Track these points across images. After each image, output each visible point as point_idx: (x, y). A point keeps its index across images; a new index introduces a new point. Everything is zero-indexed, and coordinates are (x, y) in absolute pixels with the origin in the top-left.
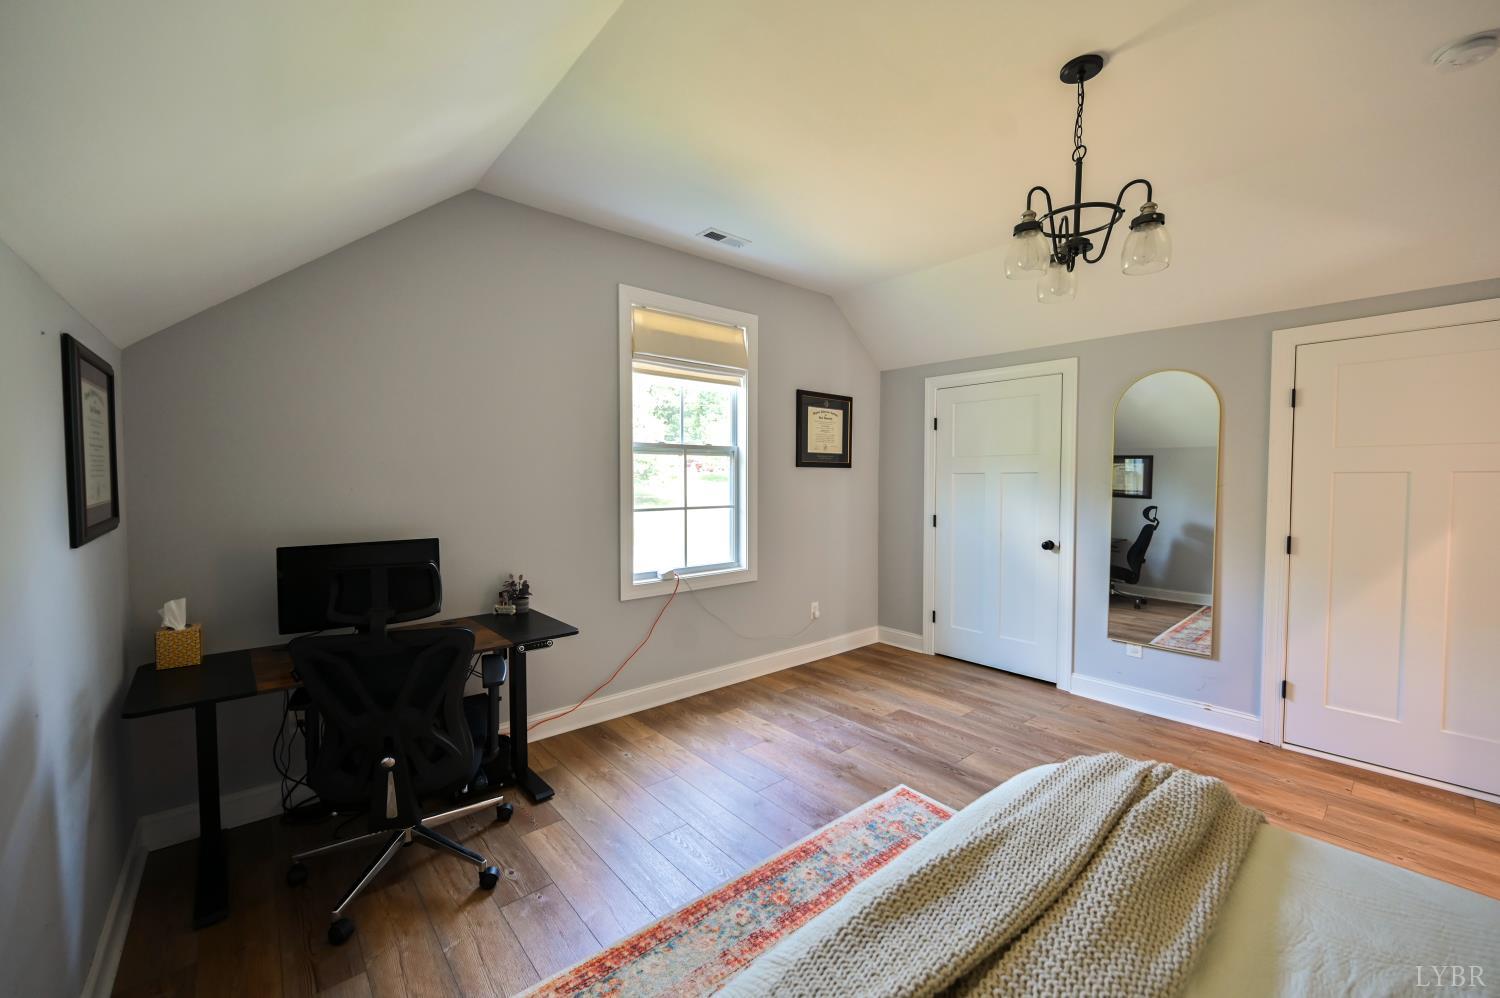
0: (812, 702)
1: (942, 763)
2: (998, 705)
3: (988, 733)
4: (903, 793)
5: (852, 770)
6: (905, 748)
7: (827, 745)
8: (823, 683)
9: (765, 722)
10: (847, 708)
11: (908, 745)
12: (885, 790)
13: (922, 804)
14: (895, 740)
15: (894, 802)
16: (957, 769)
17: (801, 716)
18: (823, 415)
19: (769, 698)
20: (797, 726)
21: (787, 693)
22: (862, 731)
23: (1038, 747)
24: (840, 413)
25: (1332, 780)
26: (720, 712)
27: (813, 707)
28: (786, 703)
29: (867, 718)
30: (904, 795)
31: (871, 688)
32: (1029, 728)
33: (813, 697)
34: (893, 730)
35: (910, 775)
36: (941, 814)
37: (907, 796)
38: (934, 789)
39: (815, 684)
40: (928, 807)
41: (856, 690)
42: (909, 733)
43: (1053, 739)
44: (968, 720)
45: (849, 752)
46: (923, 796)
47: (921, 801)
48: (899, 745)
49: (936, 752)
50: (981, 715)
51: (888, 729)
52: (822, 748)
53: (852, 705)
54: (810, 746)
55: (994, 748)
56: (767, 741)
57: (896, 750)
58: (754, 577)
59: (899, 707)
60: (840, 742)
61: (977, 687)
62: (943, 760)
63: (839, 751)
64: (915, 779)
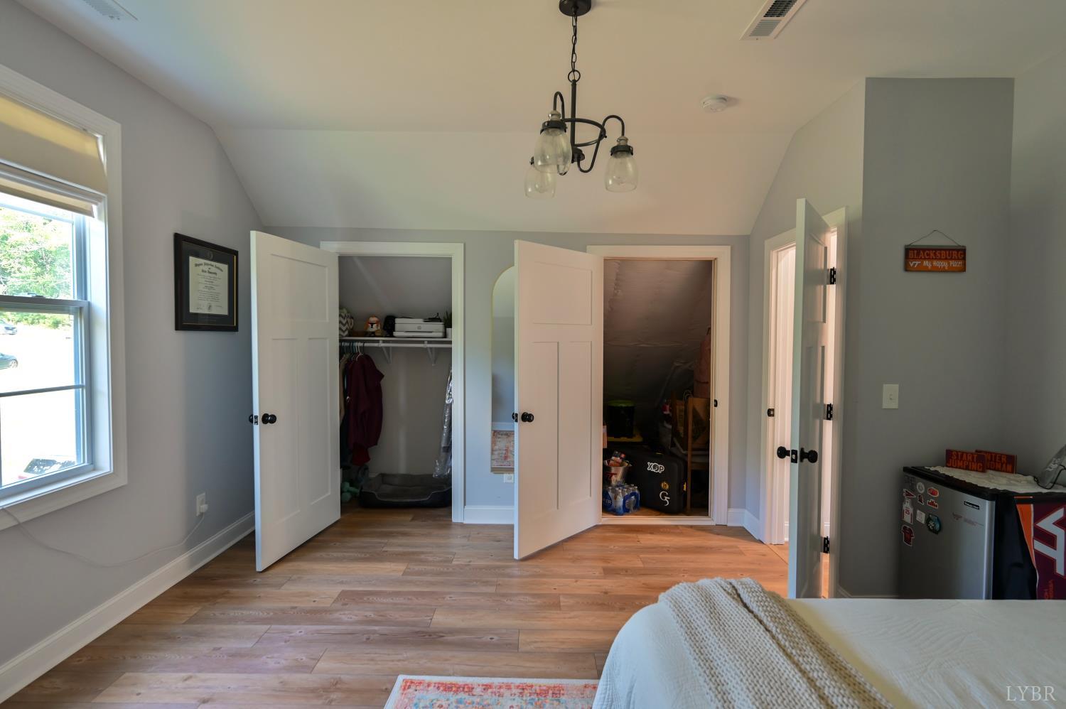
0: (233, 621)
1: (417, 632)
2: (423, 553)
3: (432, 584)
4: (407, 686)
5: (338, 686)
6: (375, 632)
7: (289, 669)
8: (234, 591)
9: (184, 675)
10: (283, 611)
11: (376, 628)
12: (388, 692)
13: (431, 688)
14: (359, 628)
15: (406, 700)
16: (435, 633)
17: (232, 645)
18: (206, 268)
19: (170, 638)
20: (236, 661)
21: (191, 621)
22: (318, 632)
23: (476, 581)
24: (225, 267)
25: (629, 537)
26: (97, 692)
27: (240, 627)
28: (199, 635)
29: (314, 615)
30: (409, 687)
31: (295, 577)
32: (457, 565)
33: (232, 613)
34: (350, 616)
35: (399, 661)
36: (454, 689)
37: (413, 687)
38: (429, 665)
39: (223, 595)
40: (438, 688)
41: (280, 585)
42: (368, 614)
43: (481, 569)
44: (410, 578)
45: (321, 665)
46: (427, 678)
47: (429, 685)
48: (368, 632)
49: (406, 624)
50: (417, 568)
51: (345, 618)
52: (285, 676)
53: (288, 605)
54: (272, 680)
55: (447, 597)
56: (205, 701)
57: (368, 639)
58: (122, 481)
59: (339, 589)
60: (303, 657)
61: (392, 541)
62: (417, 629)
63: (309, 669)
64: (406, 663)
